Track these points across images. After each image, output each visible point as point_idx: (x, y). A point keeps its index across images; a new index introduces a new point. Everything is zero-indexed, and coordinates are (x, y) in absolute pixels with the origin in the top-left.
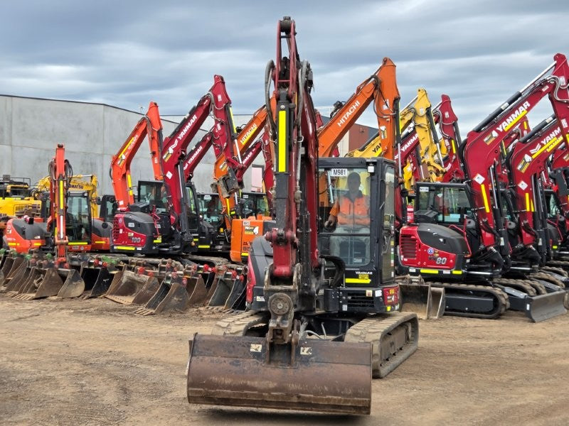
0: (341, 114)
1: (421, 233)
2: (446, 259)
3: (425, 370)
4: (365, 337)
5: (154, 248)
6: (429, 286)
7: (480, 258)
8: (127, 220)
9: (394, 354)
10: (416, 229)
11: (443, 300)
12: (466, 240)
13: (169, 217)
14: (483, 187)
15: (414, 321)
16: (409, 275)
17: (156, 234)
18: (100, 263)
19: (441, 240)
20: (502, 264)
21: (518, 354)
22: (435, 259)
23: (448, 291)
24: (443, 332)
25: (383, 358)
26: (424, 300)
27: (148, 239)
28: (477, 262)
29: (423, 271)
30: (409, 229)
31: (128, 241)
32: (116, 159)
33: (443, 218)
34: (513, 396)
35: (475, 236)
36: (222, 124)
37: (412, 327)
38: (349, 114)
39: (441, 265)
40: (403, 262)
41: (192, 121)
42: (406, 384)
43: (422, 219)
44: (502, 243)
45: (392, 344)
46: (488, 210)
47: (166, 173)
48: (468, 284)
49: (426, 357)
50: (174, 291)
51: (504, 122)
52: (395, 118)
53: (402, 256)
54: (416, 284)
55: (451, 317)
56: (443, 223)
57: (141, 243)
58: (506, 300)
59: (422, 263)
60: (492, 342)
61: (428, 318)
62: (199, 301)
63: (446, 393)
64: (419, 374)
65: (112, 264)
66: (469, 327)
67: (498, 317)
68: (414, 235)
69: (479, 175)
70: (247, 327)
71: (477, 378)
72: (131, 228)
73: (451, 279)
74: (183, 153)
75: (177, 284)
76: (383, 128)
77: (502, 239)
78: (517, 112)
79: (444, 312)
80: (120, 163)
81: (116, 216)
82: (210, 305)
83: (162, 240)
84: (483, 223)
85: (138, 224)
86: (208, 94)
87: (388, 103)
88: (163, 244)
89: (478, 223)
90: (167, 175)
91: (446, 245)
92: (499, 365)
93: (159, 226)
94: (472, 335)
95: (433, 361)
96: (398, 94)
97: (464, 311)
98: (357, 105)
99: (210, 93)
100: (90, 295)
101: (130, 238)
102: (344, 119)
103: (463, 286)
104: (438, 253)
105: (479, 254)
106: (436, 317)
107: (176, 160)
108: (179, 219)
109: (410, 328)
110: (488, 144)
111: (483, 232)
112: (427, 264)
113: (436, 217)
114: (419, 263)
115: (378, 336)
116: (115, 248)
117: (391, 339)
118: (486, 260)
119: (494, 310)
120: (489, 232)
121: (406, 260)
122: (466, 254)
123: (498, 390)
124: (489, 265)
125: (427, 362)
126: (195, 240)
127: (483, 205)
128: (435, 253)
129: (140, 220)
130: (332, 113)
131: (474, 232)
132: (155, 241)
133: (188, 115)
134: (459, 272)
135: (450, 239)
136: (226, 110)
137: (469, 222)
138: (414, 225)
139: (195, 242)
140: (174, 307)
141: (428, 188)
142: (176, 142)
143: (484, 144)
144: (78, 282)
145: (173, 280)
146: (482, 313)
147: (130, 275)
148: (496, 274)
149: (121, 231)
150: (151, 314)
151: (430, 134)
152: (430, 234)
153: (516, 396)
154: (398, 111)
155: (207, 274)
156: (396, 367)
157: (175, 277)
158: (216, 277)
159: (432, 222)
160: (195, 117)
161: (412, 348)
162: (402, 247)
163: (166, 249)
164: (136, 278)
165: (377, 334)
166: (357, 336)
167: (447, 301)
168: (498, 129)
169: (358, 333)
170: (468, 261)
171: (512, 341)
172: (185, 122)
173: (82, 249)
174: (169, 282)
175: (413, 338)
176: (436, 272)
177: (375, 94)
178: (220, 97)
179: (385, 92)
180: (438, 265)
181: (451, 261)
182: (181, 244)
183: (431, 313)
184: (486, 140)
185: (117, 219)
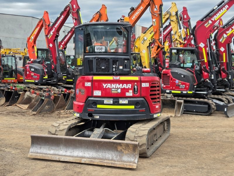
0: (133, 13)
1: (172, 73)
2: (184, 86)
3: (174, 151)
4: (138, 133)
5: (44, 81)
6: (176, 99)
7: (202, 85)
8: (31, 67)
9: (157, 140)
10: (170, 71)
11: (183, 107)
12: (195, 76)
13: (51, 66)
14: (204, 49)
15: (168, 120)
16: (166, 94)
17: (45, 74)
18: (14, 88)
19: (182, 76)
20: (213, 88)
21: (224, 137)
22: (179, 86)
23: (185, 102)
24: (183, 124)
25: (150, 144)
26: (173, 107)
27: (40, 77)
28: (200, 87)
29: (173, 92)
30: (167, 71)
31: (32, 78)
32: (29, 39)
33: (183, 65)
34: (229, 171)
35: (199, 74)
36: (76, 20)
37: (167, 123)
38: (137, 13)
39: (182, 89)
40: (163, 87)
41: (61, 18)
42: (162, 162)
43: (173, 66)
44: (213, 78)
45: (155, 135)
46: (206, 61)
47: (49, 44)
48: (195, 98)
49: (175, 141)
50: (46, 103)
51: (215, 16)
52: (160, 15)
53: (163, 84)
54: (169, 98)
55: (186, 115)
56: (183, 68)
57: (37, 78)
58: (214, 106)
59: (173, 88)
60: (209, 130)
61: (175, 116)
62: (62, 107)
63: (187, 170)
64: (171, 153)
65: (21, 89)
66: (197, 120)
67: (210, 115)
68: (169, 74)
69: (202, 43)
70: (70, 126)
71: (204, 156)
72: (32, 71)
73: (187, 96)
74: (57, 34)
75: (48, 99)
76: (154, 20)
77: (213, 75)
78: (221, 10)
79: (183, 112)
80: (31, 41)
81: (26, 65)
82: (66, 109)
83: (48, 77)
84: (203, 67)
85: (36, 69)
86: (69, 5)
87: (157, 7)
88: (48, 79)
89: (201, 67)
90: (50, 45)
91: (185, 79)
92: (216, 146)
93: (46, 70)
94: (198, 125)
95: (179, 143)
96: (162, 3)
97: (193, 112)
98: (141, 8)
99: (70, 4)
100: (8, 104)
101: (32, 76)
102: (135, 16)
103: (193, 99)
104: (180, 83)
105: (201, 83)
106: (179, 115)
107: (54, 38)
108: (56, 67)
109: (166, 124)
110: (207, 27)
111: (203, 72)
112: (175, 88)
113: (180, 65)
114: (171, 88)
115: (146, 132)
116: (25, 81)
117: (155, 132)
118: (204, 86)
119: (208, 111)
120: (206, 72)
121: (165, 86)
122: (195, 83)
123: (218, 166)
124: (206, 89)
125: (175, 144)
126: (64, 77)
127: (203, 58)
128: (179, 83)
129: (37, 67)
130: (129, 13)
131: (199, 72)
132: (44, 78)
133: (59, 15)
134: (191, 92)
135: (186, 75)
136: (78, 12)
137: (197, 67)
138: (168, 69)
139: (65, 78)
140: (47, 111)
141: (176, 50)
142: (54, 29)
143: (205, 27)
144: (2, 98)
145: (46, 97)
146: (202, 113)
147: (28, 94)
148: (209, 93)
149: (28, 73)
150: (34, 115)
151: (177, 25)
152: (177, 73)
153: (231, 171)
154: (161, 11)
155: (66, 94)
156: (157, 149)
157: (46, 95)
158: (70, 95)
159: (178, 67)
160: (63, 16)
161: (167, 135)
162: (163, 80)
163: (50, 82)
164: (31, 96)
165: (146, 131)
166: (133, 132)
167: (185, 107)
168: (212, 19)
169: (134, 130)
170: (195, 87)
171: (220, 129)
172: (58, 19)
173: (13, 81)
174: (43, 98)
175: (167, 130)
176: (179, 92)
177: (150, 3)
178: (74, 6)
179: (155, 2)
180: (181, 89)
181: (187, 87)
182: (57, 79)
183: (177, 113)
184: (205, 25)
185: (26, 67)
